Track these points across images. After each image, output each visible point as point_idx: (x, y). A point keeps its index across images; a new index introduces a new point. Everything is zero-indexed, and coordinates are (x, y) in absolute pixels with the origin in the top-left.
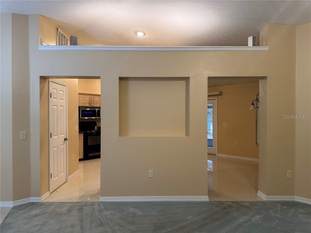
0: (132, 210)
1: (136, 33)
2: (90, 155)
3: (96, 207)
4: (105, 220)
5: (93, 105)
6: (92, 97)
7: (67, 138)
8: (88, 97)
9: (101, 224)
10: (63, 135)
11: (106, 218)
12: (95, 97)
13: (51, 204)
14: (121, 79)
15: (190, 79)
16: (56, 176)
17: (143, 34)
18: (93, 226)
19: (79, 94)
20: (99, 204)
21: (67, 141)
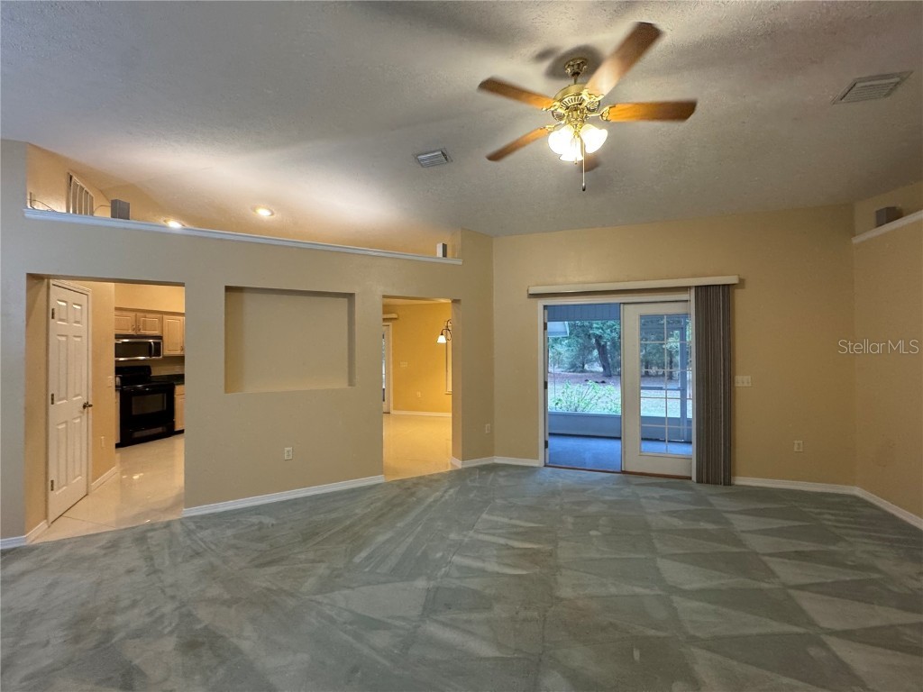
0: (254, 519)
1: (254, 209)
2: (137, 434)
3: (178, 528)
4: (204, 546)
5: (143, 332)
6: (142, 314)
7: (90, 403)
8: (133, 314)
9: (197, 554)
10: (80, 397)
11: (205, 542)
12: (148, 315)
13: (59, 544)
14: (228, 289)
15: (356, 297)
16: (64, 486)
17: (269, 214)
18: (180, 560)
19: (117, 309)
20: (182, 522)
21: (90, 408)
